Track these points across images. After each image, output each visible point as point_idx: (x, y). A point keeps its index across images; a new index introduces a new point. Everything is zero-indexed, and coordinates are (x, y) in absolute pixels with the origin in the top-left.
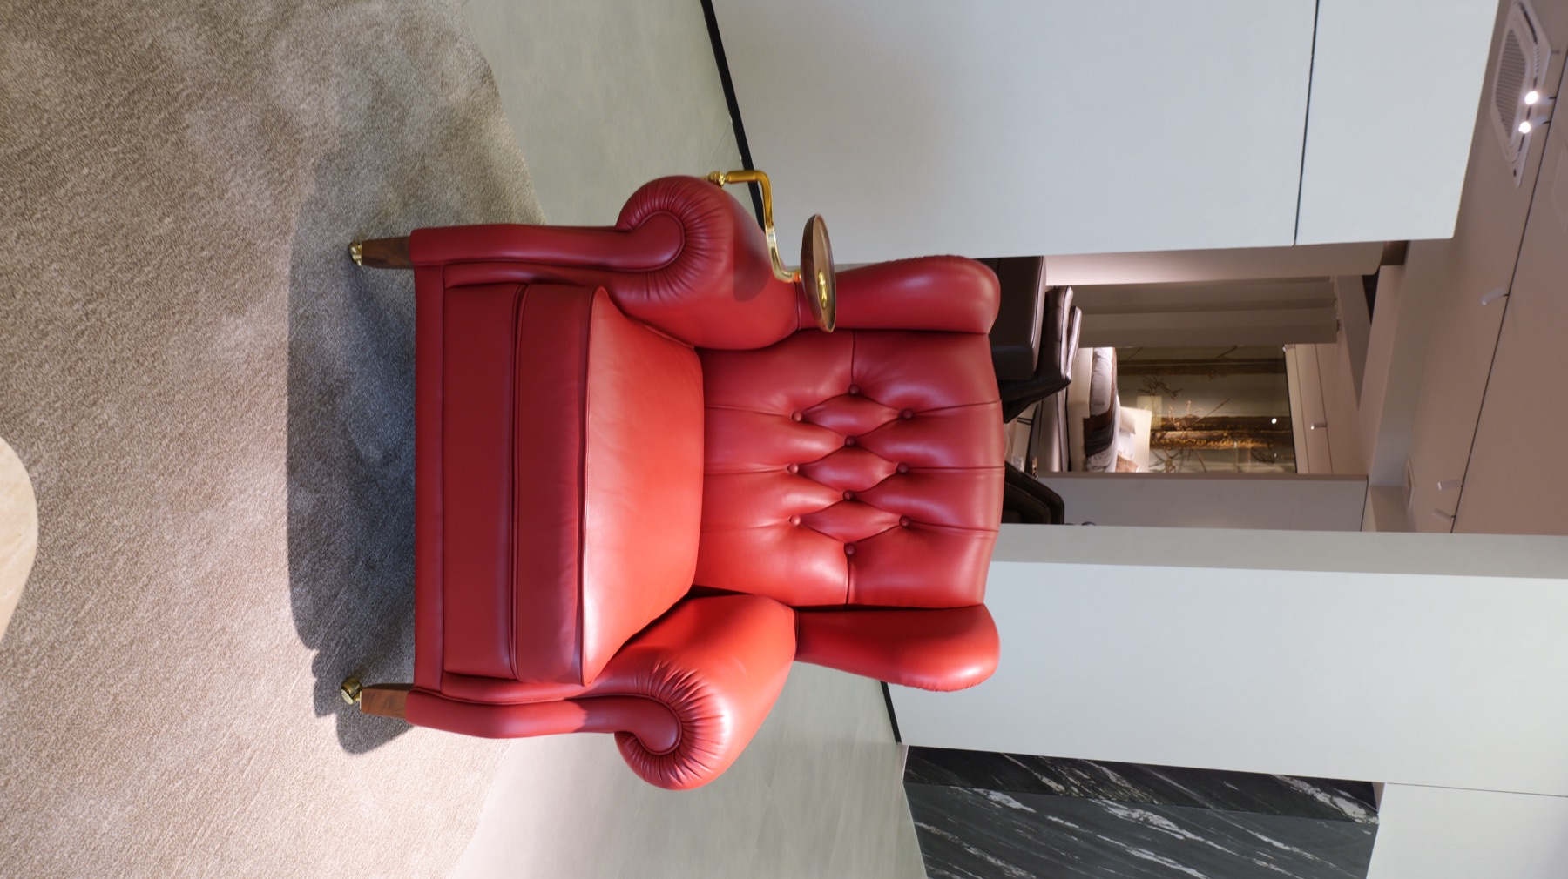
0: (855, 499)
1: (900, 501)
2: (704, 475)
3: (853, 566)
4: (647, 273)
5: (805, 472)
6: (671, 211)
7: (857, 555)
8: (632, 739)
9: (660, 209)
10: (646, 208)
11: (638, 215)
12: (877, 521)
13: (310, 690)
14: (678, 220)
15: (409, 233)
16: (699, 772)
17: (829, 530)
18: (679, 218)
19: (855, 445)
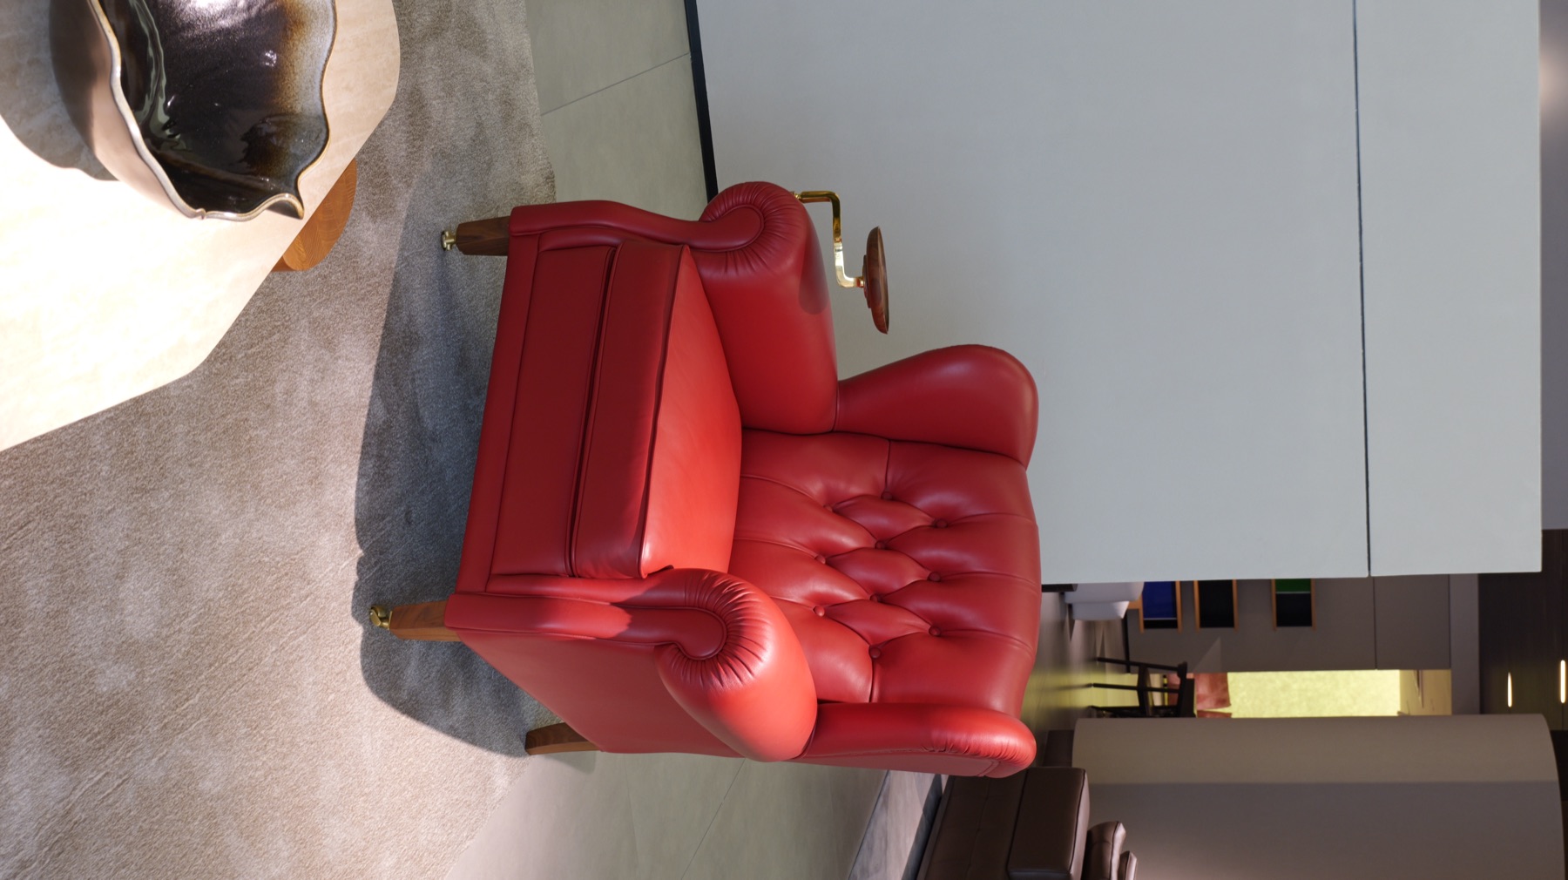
0: (883, 598)
1: (932, 606)
2: (734, 541)
3: (878, 667)
4: (726, 252)
5: (833, 560)
6: (754, 205)
7: (882, 655)
8: (673, 646)
9: (743, 204)
10: (730, 203)
11: (723, 208)
12: (904, 624)
13: (352, 584)
14: (759, 211)
15: (508, 214)
16: (744, 678)
17: (858, 626)
18: (760, 210)
19: (887, 544)
